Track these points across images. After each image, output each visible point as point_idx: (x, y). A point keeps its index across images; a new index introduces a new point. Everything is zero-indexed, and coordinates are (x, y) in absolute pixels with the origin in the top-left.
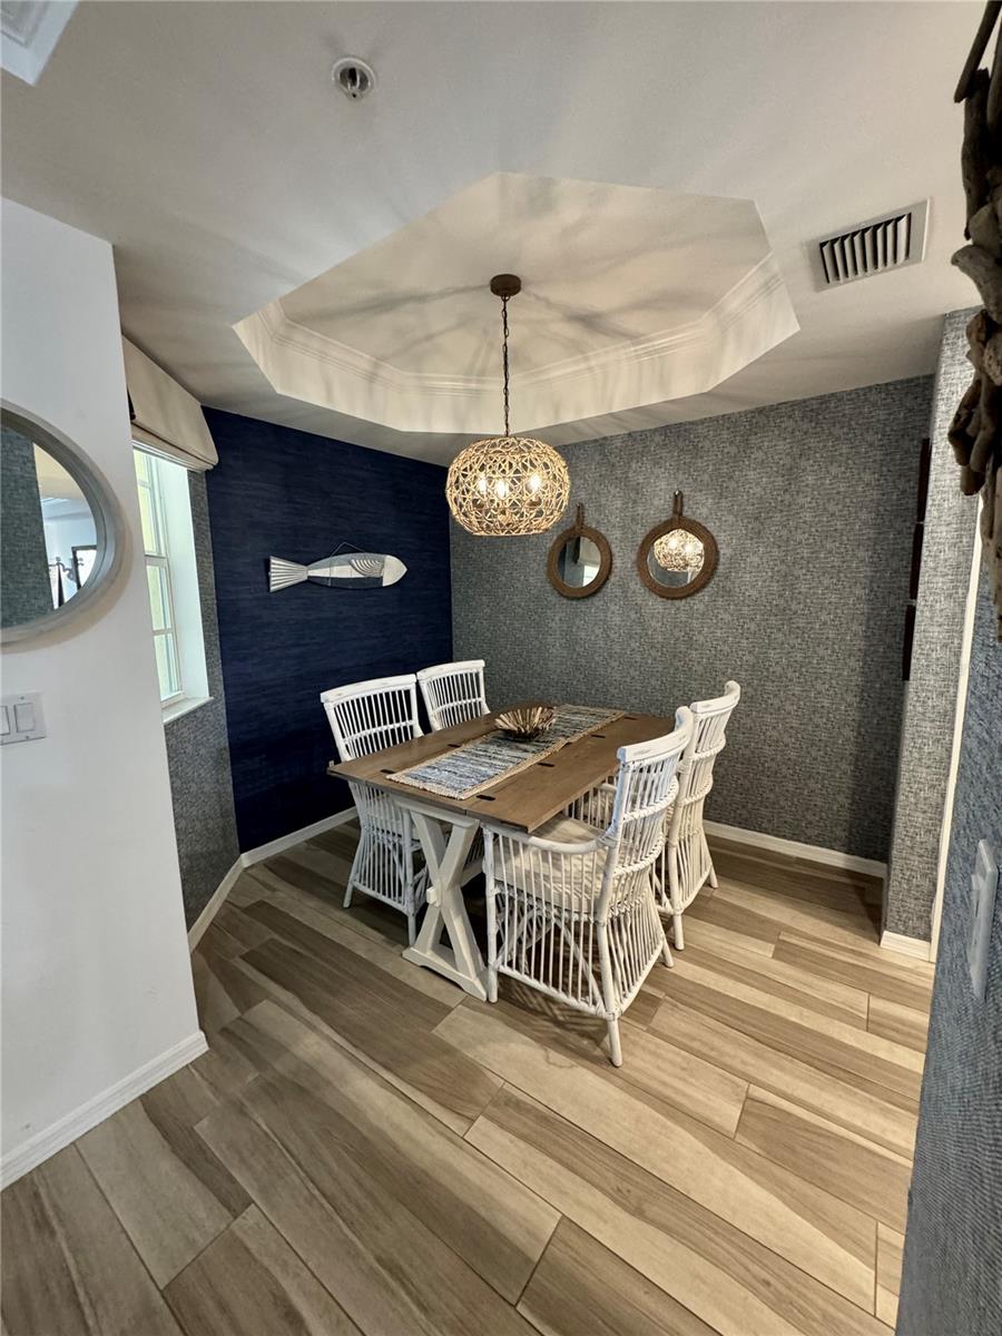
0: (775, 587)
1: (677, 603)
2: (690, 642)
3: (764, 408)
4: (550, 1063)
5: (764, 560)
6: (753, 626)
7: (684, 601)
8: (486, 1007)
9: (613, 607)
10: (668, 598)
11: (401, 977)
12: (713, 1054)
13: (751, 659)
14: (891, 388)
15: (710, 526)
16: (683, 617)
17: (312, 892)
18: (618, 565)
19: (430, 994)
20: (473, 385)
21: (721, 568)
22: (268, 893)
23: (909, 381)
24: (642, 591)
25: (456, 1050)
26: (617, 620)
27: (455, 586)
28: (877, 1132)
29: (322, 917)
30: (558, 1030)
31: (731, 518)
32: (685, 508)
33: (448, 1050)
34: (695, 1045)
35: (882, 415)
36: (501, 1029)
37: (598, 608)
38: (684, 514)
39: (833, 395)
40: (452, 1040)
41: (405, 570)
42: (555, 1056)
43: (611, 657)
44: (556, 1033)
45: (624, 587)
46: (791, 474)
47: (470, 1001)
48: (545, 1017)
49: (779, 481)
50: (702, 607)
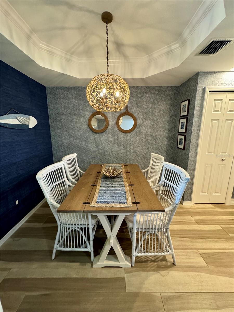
0: (150, 130)
1: (127, 134)
2: (130, 144)
3: (147, 87)
4: (163, 276)
5: (147, 124)
6: (145, 140)
7: (129, 134)
8: (134, 269)
9: (109, 136)
10: (124, 133)
11: (98, 277)
12: (186, 247)
13: (145, 147)
14: (172, 87)
15: (135, 115)
16: (129, 138)
17: (31, 260)
18: (110, 124)
19: (113, 276)
20: (68, 57)
21: (138, 126)
22: (6, 273)
23: (175, 86)
24: (118, 131)
25: (139, 293)
26: (111, 139)
27: (52, 129)
28: (220, 247)
29: (45, 270)
30: (156, 264)
31: (140, 113)
32: (129, 109)
33: (136, 295)
34: (182, 247)
35: (170, 93)
36: (143, 274)
37: (105, 136)
38: (128, 111)
39: (161, 86)
40: (134, 290)
41: (37, 122)
42: (163, 273)
43: (109, 149)
44: (156, 265)
45: (112, 130)
46: (153, 104)
47: (127, 270)
48: (149, 261)
49: (150, 105)
50: (133, 135)
